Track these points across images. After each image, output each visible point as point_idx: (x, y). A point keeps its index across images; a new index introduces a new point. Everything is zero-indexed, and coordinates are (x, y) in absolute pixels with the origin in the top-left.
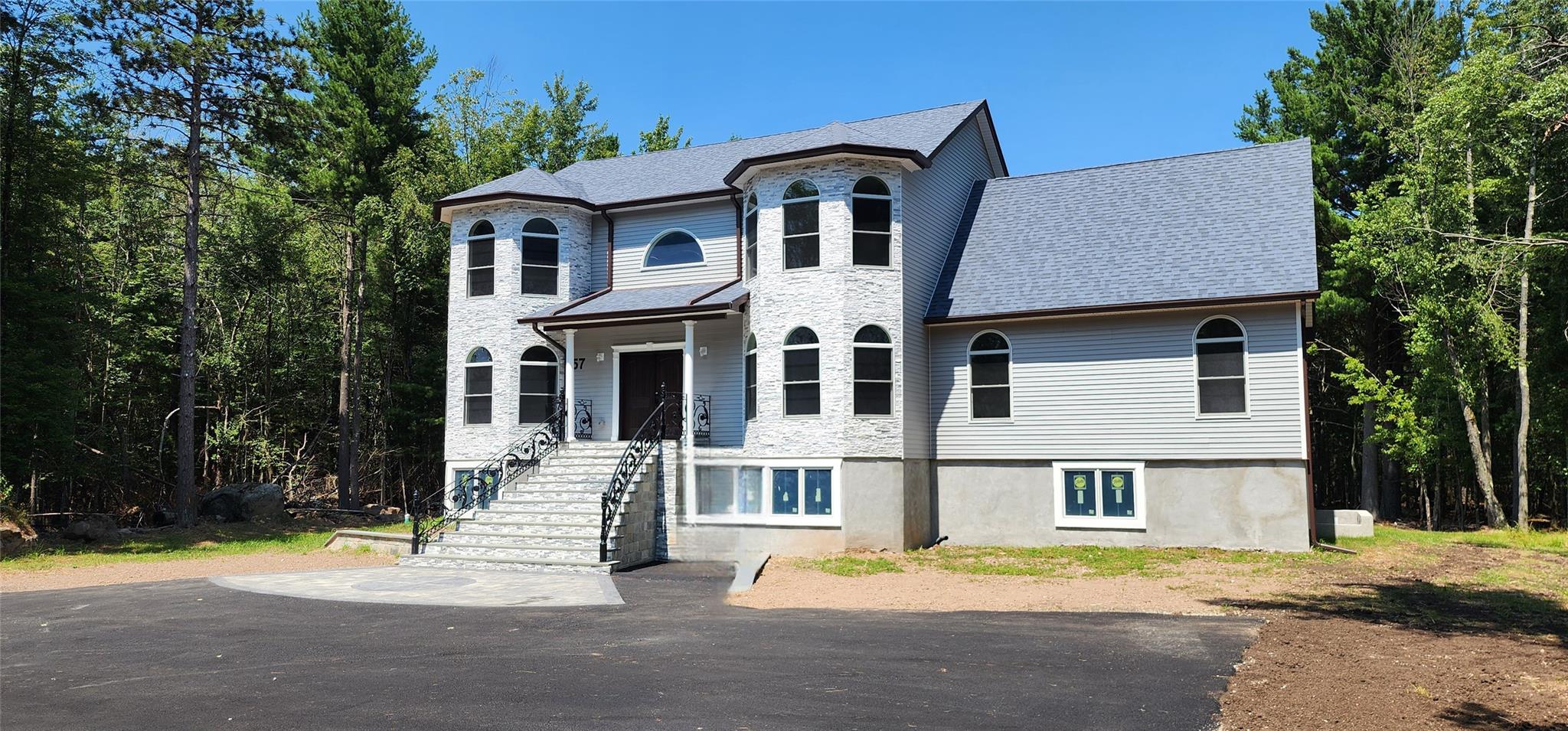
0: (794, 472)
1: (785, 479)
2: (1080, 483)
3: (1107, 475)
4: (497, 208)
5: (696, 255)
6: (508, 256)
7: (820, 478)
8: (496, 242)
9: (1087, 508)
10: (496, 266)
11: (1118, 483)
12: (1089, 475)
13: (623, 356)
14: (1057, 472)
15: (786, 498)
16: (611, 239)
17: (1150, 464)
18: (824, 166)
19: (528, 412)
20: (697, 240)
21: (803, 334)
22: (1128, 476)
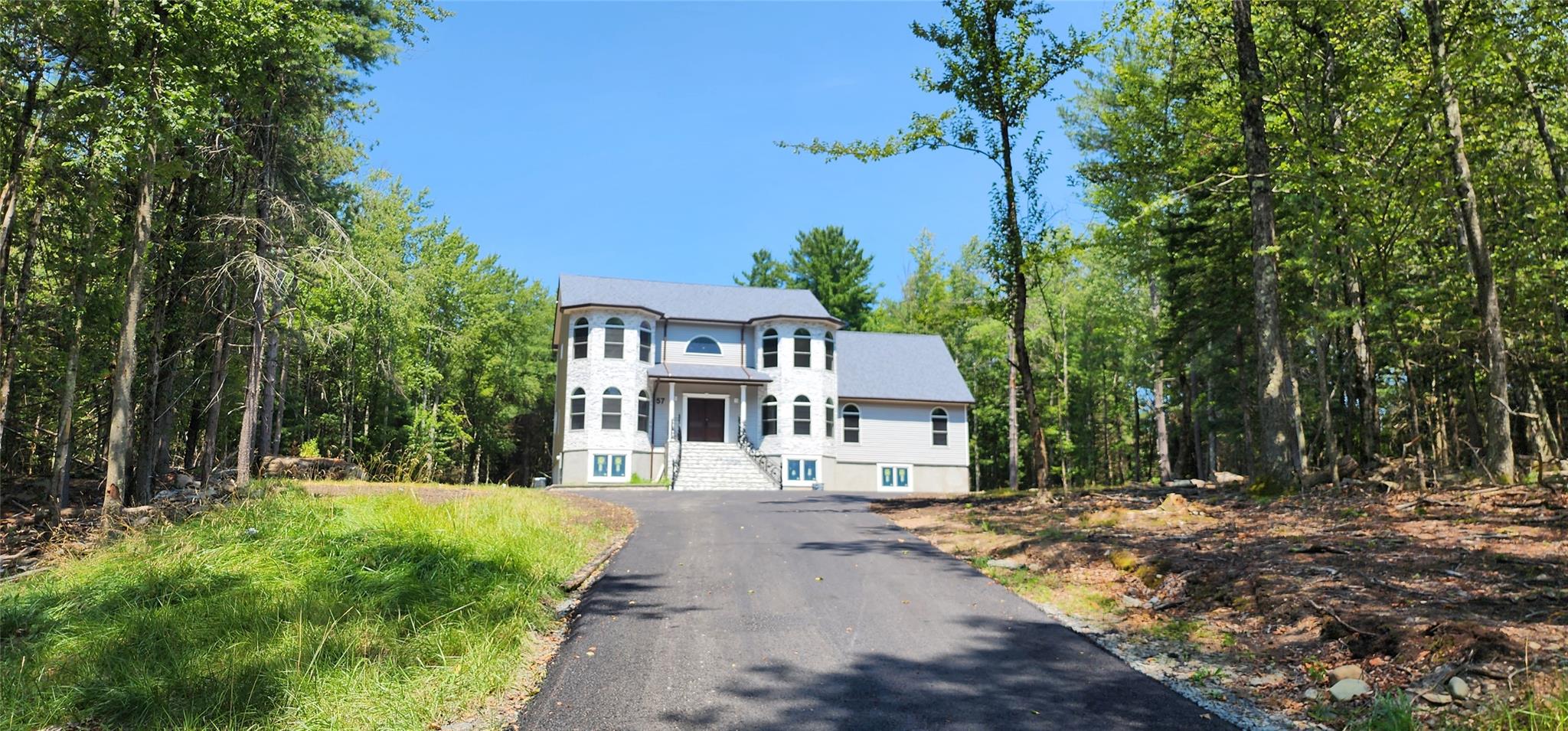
0: (798, 462)
1: (794, 465)
2: (887, 473)
3: (898, 470)
4: (626, 312)
5: (718, 351)
6: (631, 339)
7: (811, 465)
8: (626, 331)
9: (891, 483)
10: (625, 343)
11: (902, 473)
12: (891, 469)
13: (690, 400)
14: (879, 468)
15: (794, 473)
16: (665, 335)
17: (915, 465)
18: (814, 324)
19: (642, 425)
20: (719, 344)
21: (802, 398)
22: (906, 470)
